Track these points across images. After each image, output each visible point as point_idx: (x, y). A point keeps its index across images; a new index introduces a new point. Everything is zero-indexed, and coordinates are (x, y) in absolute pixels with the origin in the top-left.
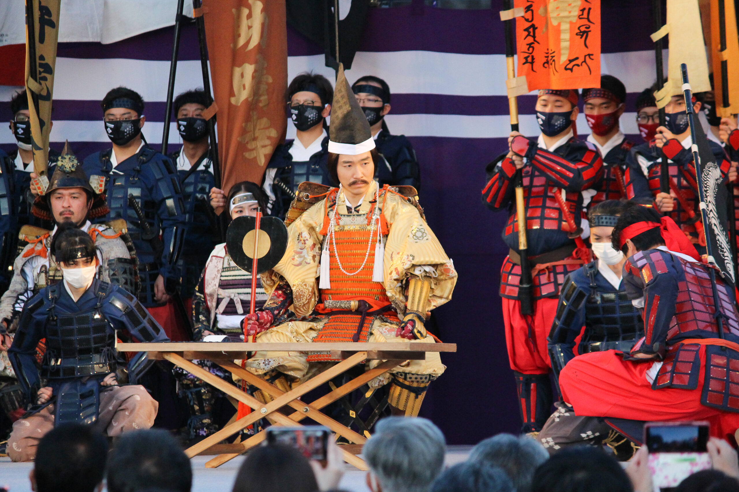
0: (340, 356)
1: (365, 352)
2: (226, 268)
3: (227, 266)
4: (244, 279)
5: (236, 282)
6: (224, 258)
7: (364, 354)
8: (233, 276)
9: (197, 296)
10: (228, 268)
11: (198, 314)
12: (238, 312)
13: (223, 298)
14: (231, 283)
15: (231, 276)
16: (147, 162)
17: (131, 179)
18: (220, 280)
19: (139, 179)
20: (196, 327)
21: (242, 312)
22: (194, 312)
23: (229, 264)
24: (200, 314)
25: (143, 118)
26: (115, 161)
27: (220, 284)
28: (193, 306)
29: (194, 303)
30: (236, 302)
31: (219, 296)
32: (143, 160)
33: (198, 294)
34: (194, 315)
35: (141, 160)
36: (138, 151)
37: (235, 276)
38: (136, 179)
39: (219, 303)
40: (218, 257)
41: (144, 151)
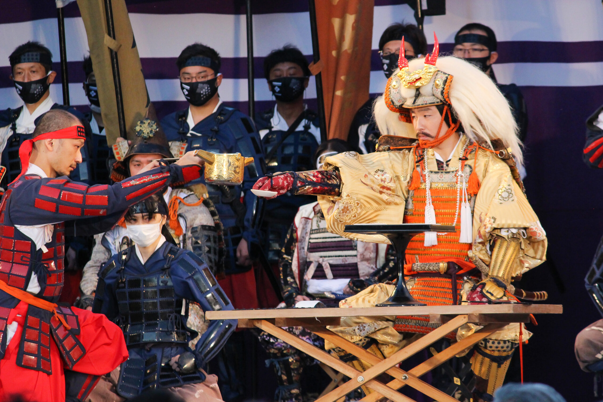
0: (439, 320)
1: (466, 316)
2: (315, 230)
3: (317, 228)
4: (335, 242)
5: (327, 245)
6: (312, 219)
7: (465, 318)
8: (323, 238)
9: (285, 258)
10: (317, 230)
11: (285, 276)
12: (328, 277)
13: (311, 263)
14: (321, 246)
15: (320, 238)
16: (225, 121)
17: (209, 140)
18: (309, 242)
19: (217, 139)
20: (285, 291)
21: (332, 277)
22: (281, 275)
23: (318, 226)
24: (288, 276)
25: (220, 76)
26: (191, 122)
27: (309, 247)
28: (281, 269)
29: (281, 264)
30: (324, 267)
31: (308, 260)
32: (221, 120)
33: (285, 256)
34: (282, 277)
35: (219, 119)
36: (215, 110)
37: (326, 238)
38: (214, 140)
39: (308, 268)
40: (308, 218)
41: (222, 110)
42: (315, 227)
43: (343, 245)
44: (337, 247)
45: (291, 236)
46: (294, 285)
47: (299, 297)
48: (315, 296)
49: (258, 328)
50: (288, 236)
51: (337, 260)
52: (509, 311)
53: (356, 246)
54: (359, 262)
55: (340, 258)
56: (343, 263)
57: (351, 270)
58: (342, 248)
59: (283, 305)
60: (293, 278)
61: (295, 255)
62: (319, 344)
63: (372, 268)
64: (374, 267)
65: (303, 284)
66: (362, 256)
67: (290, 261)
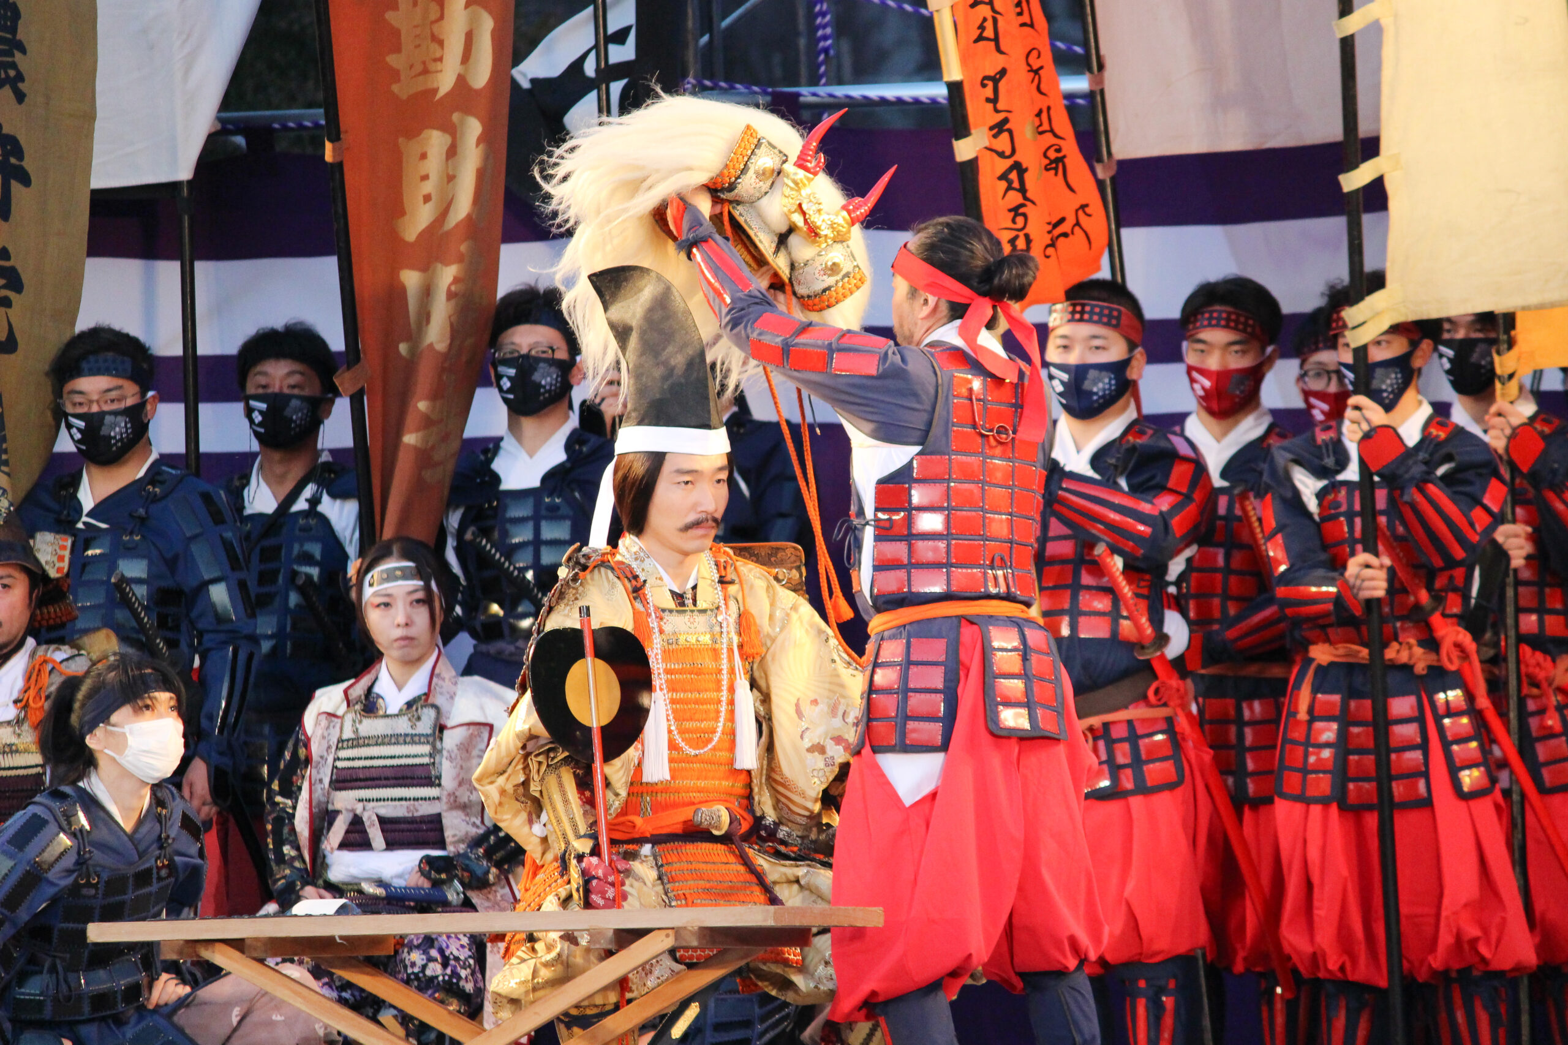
0: (611, 942)
1: (670, 932)
2: (348, 740)
3: (353, 736)
4: (392, 766)
5: (374, 773)
6: (342, 718)
7: (667, 936)
8: (366, 758)
9: (278, 804)
10: (353, 740)
11: (279, 843)
12: (374, 845)
13: (337, 812)
14: (361, 776)
15: (360, 759)
16: (164, 497)
17: (126, 538)
18: (334, 767)
19: (143, 536)
20: (278, 877)
21: (384, 846)
22: (269, 840)
23: (356, 731)
24: (284, 844)
25: (153, 397)
26: (87, 497)
27: (334, 777)
28: (269, 827)
29: (270, 818)
30: (367, 824)
31: (330, 807)
32: (155, 495)
33: (279, 799)
34: (271, 846)
35: (149, 492)
36: (141, 473)
37: (371, 758)
38: (137, 538)
39: (331, 824)
40: (331, 715)
41: (159, 473)
42: (348, 734)
43: (409, 775)
44: (396, 778)
45: (295, 754)
46: (297, 864)
47: (309, 890)
48: (345, 887)
49: (207, 962)
50: (287, 755)
51: (395, 807)
52: (765, 920)
53: (439, 777)
54: (446, 811)
55: (404, 803)
56: (410, 815)
57: (427, 830)
58: (409, 781)
59: (272, 907)
60: (298, 848)
61: (304, 795)
62: (353, 995)
63: (474, 824)
64: (478, 822)
65: (319, 861)
66: (452, 799)
67: (291, 811)
